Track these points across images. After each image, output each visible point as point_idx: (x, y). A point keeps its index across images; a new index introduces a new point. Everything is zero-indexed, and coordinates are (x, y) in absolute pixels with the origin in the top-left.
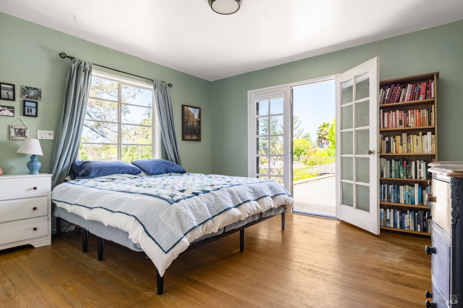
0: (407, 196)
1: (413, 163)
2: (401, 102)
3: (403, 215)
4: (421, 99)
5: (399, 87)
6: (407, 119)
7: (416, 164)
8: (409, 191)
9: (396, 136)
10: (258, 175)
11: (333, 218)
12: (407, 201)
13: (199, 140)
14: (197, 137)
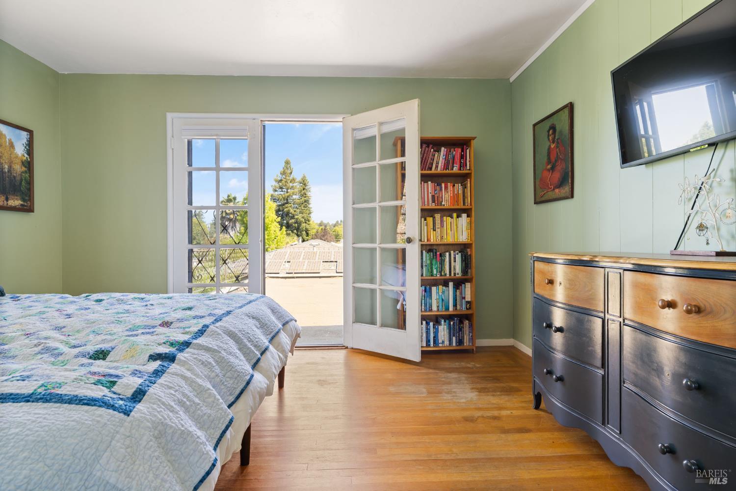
0: (441, 300)
1: (447, 254)
2: (433, 171)
3: (437, 327)
4: (456, 169)
5: (432, 150)
6: (441, 195)
7: (450, 255)
8: (443, 292)
9: (427, 218)
10: (190, 285)
11: (337, 346)
12: (440, 307)
13: (28, 208)
14: (22, 203)
